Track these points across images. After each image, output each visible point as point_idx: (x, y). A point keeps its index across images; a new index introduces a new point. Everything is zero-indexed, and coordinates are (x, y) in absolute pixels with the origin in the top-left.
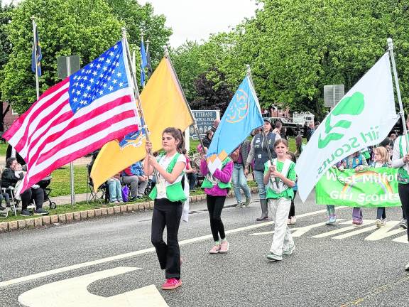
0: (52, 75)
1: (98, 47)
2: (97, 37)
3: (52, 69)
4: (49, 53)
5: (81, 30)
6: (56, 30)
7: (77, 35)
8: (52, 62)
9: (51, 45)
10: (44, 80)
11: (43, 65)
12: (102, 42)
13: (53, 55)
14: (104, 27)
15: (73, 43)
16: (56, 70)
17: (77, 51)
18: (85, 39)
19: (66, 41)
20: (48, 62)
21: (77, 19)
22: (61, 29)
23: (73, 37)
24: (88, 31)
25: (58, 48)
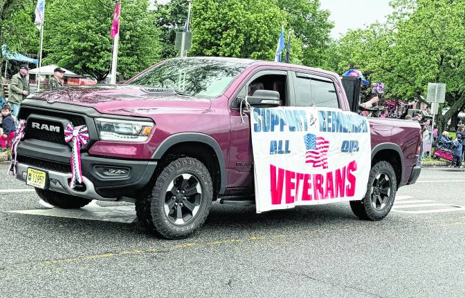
0: (218, 50)
1: (258, 31)
2: (259, 22)
3: (219, 45)
4: (218, 32)
5: (246, 15)
6: (226, 13)
7: (243, 20)
8: (219, 40)
9: (221, 25)
11: (212, 41)
12: (262, 27)
13: (221, 34)
14: (266, 15)
15: (238, 25)
16: (221, 46)
17: (241, 32)
18: (249, 24)
19: (233, 23)
20: (216, 39)
21: (245, 6)
22: (231, 13)
23: (239, 21)
24: (252, 17)
25: (226, 28)
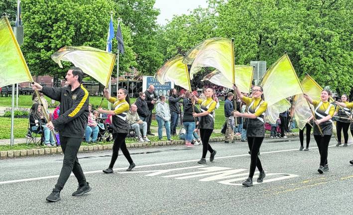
0: (50, 43)
1: (88, 22)
2: (88, 13)
3: (50, 38)
4: (49, 25)
5: (75, 7)
6: (55, 6)
7: (72, 11)
8: (50, 32)
9: (50, 18)
10: (43, 46)
11: (43, 34)
12: (91, 17)
13: (52, 26)
14: (95, 6)
15: (68, 17)
16: (52, 39)
17: (71, 24)
18: (79, 15)
19: (62, 15)
20: (47, 31)
22: (60, 6)
23: (69, 13)
24: (81, 9)
25: (56, 21)
